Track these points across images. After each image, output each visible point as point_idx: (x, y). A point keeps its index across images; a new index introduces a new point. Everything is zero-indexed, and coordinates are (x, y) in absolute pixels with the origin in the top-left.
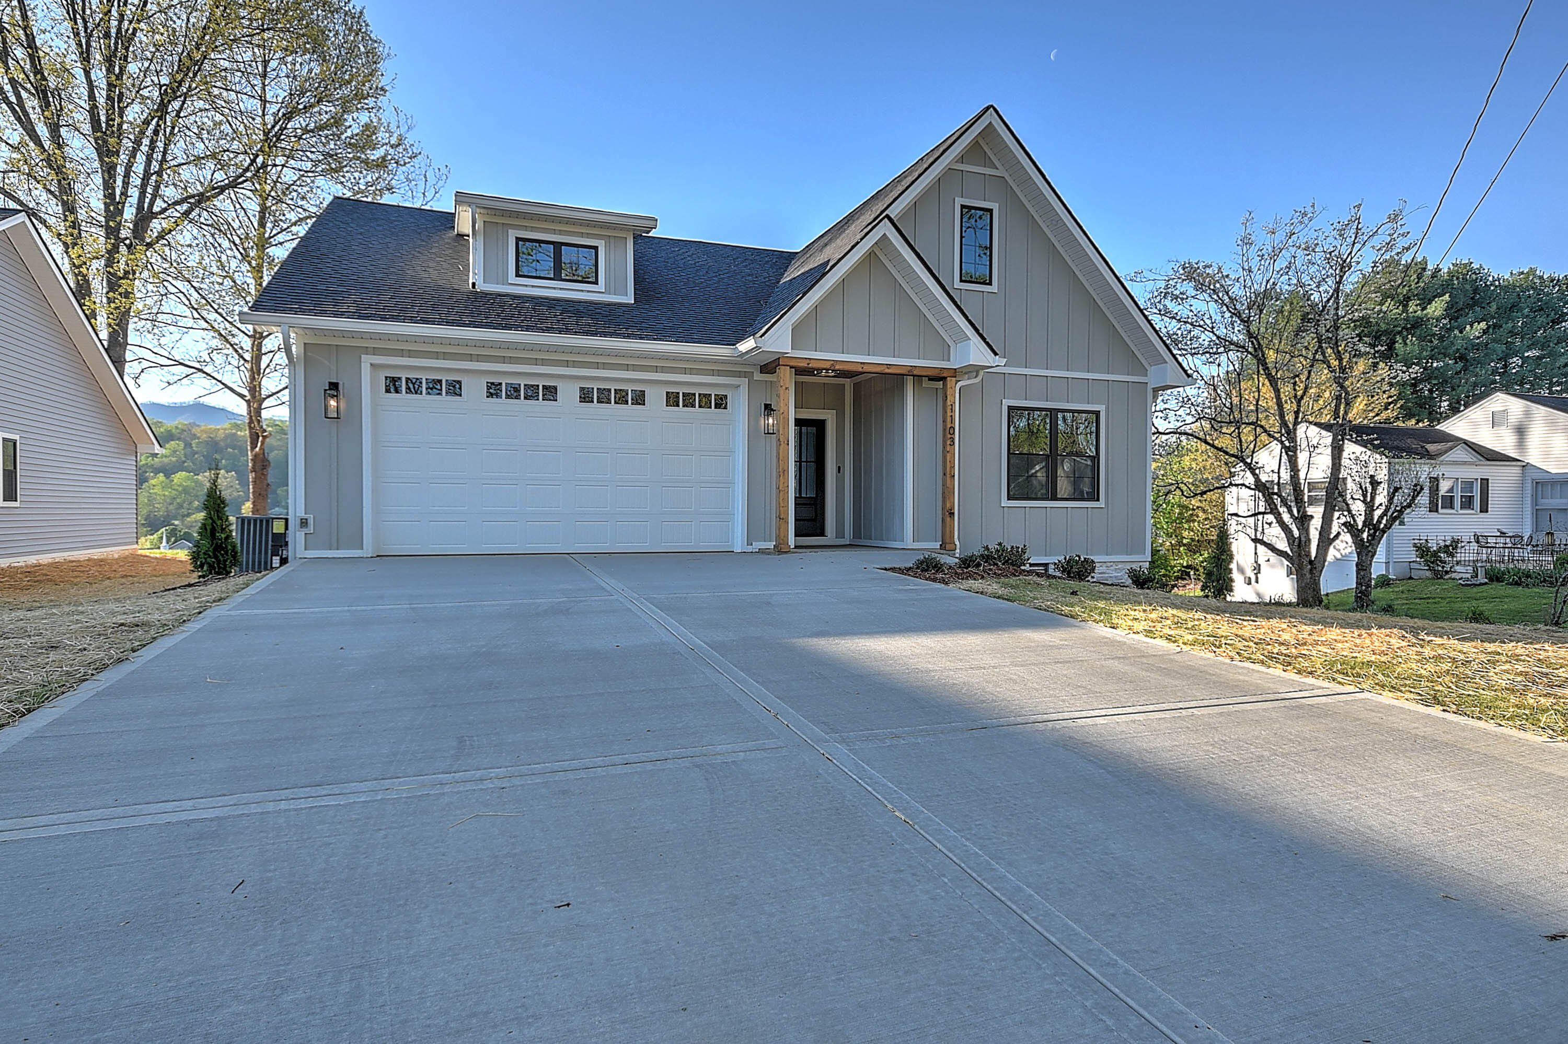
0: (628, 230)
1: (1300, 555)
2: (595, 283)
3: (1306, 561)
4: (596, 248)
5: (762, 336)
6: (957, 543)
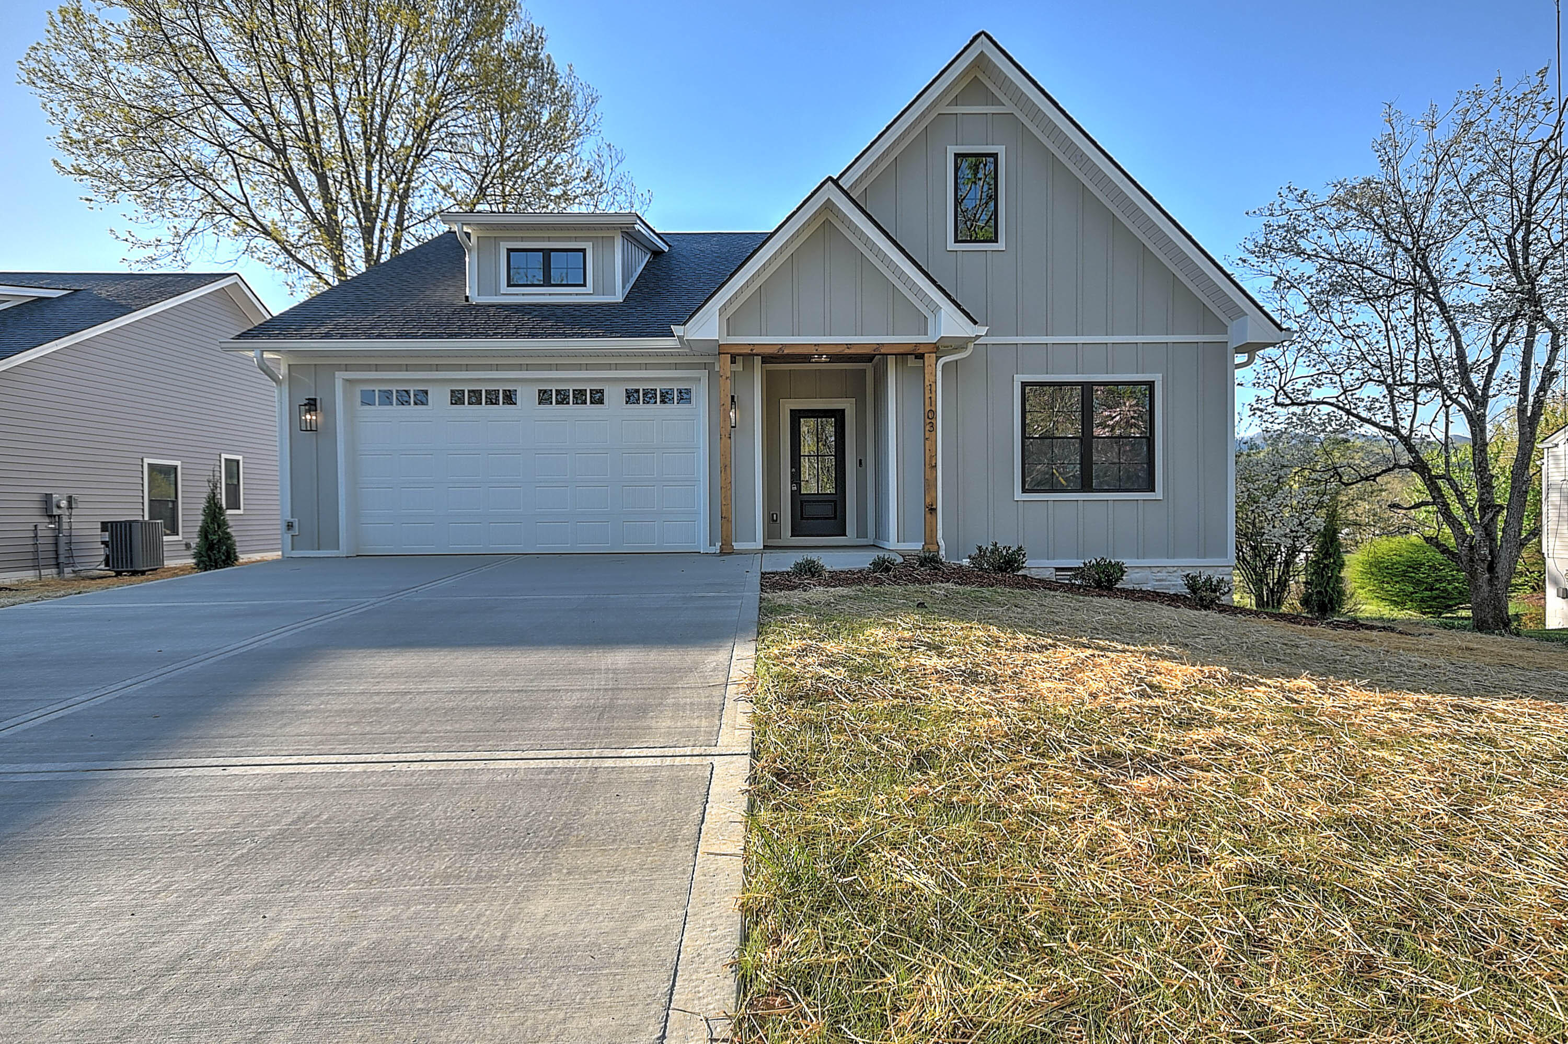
0: (615, 229)
1: (1471, 560)
2: (584, 285)
3: (1481, 568)
4: (584, 251)
5: (685, 324)
6: (942, 543)
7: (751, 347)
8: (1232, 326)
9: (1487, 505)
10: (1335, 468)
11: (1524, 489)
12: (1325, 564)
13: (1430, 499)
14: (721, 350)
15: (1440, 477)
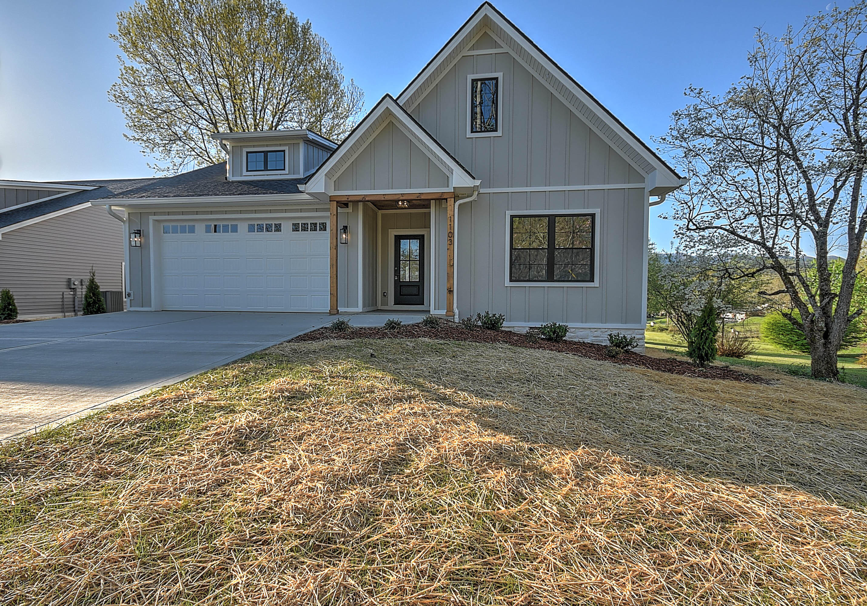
0: (299, 138)
1: (812, 330)
2: (284, 170)
3: (818, 336)
4: (284, 151)
5: (306, 184)
6: (456, 311)
7: (347, 197)
8: (648, 178)
9: (825, 294)
10: (727, 269)
11: (851, 282)
12: (703, 331)
13: (784, 288)
14: (332, 199)
15: (792, 274)
